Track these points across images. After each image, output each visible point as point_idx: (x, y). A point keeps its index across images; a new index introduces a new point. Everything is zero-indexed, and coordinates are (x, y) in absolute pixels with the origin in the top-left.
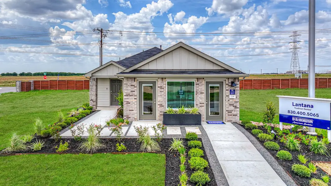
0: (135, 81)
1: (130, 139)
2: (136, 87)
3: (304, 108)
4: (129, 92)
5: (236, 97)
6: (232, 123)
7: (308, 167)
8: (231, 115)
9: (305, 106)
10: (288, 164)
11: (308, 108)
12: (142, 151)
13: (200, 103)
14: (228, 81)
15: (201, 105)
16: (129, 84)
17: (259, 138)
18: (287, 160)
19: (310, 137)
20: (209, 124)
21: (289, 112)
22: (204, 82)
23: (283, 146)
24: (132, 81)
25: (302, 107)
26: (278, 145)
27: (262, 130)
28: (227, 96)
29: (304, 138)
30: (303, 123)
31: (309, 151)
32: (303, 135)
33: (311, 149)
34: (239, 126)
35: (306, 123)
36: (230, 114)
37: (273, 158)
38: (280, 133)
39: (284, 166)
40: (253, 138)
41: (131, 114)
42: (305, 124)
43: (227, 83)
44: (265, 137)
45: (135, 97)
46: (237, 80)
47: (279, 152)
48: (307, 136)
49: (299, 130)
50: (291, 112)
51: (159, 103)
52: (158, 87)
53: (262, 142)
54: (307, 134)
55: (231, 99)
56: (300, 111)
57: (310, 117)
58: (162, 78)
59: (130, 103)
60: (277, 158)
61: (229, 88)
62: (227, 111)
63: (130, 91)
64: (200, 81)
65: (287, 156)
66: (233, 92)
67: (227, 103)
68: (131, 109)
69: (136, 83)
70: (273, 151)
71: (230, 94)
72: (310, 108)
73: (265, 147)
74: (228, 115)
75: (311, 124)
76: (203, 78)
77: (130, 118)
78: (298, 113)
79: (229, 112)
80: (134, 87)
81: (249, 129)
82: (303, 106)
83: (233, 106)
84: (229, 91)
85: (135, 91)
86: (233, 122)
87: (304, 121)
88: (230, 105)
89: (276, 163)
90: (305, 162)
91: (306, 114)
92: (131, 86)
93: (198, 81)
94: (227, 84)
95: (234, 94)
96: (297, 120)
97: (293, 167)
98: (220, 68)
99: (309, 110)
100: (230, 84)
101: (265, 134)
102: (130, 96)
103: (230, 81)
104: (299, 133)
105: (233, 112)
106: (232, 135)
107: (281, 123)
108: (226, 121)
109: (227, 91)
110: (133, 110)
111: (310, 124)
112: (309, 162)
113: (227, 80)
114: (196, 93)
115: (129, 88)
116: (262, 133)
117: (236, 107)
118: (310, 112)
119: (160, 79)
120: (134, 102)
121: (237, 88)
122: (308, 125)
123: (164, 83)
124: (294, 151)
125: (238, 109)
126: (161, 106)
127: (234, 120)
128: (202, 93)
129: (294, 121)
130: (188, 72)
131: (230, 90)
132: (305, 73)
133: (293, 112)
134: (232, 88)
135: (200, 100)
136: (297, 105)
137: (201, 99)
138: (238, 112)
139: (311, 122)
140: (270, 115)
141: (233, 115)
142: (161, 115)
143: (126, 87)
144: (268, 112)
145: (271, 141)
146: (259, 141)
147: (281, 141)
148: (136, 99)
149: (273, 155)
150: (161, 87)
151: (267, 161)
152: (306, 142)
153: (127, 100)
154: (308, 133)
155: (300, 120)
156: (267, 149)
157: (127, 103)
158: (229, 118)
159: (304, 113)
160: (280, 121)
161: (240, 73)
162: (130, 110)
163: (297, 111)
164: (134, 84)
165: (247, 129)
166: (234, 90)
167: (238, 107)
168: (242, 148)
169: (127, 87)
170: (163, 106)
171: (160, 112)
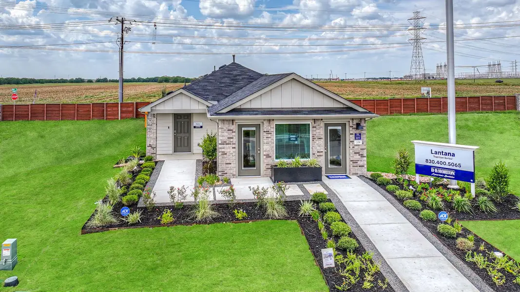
0: (233, 124)
1: (243, 203)
2: (235, 132)
3: (444, 156)
4: (225, 139)
5: (363, 143)
6: (358, 177)
7: (453, 226)
8: (357, 166)
9: (446, 154)
10: (433, 225)
11: (449, 157)
12: (268, 218)
13: (318, 152)
14: (353, 123)
15: (319, 154)
16: (225, 129)
17: (396, 196)
18: (430, 221)
19: (453, 192)
20: (330, 178)
21: (427, 160)
22: (322, 125)
23: (425, 205)
24: (229, 124)
25: (442, 156)
26: (419, 204)
27: (397, 185)
28: (351, 142)
29: (446, 194)
30: (444, 174)
31: (452, 209)
32: (445, 190)
33: (454, 207)
34: (368, 180)
35: (448, 175)
36: (355, 165)
37: (416, 219)
38: (419, 189)
39: (429, 227)
40: (390, 197)
41: (228, 169)
42: (446, 176)
43: (351, 125)
44: (404, 194)
45: (234, 146)
46: (363, 121)
47: (422, 212)
48: (449, 190)
49: (438, 183)
50: (429, 161)
51: (265, 153)
52: (264, 132)
53: (401, 200)
54: (448, 189)
55: (356, 145)
56: (440, 160)
57: (451, 167)
58: (269, 120)
59: (226, 154)
60: (421, 219)
61: (354, 131)
62: (351, 161)
63: (227, 137)
64: (318, 123)
65: (432, 217)
66: (358, 137)
67: (351, 151)
68: (228, 162)
69: (234, 127)
70: (415, 211)
71: (356, 139)
72: (451, 157)
73: (405, 206)
74: (353, 166)
75: (453, 176)
76: (322, 119)
77: (226, 173)
78: (438, 162)
79: (355, 162)
80: (233, 132)
81: (383, 185)
82: (444, 154)
83: (359, 155)
84: (354, 135)
85: (233, 138)
86: (359, 175)
87: (445, 172)
88: (355, 153)
89: (420, 225)
90: (449, 222)
91: (447, 164)
92: (228, 130)
93: (315, 123)
94: (351, 127)
95: (360, 139)
96: (436, 171)
97: (438, 227)
98: (342, 106)
99: (450, 159)
100: (355, 126)
101: (403, 191)
102: (226, 144)
103: (355, 122)
104: (440, 187)
105: (359, 162)
106: (365, 193)
107: (417, 175)
108: (351, 174)
109: (351, 136)
110: (230, 164)
111: (451, 176)
112: (453, 221)
113: (351, 121)
114: (313, 139)
115: (226, 134)
116: (400, 190)
117: (362, 156)
118: (451, 161)
119: (266, 121)
120: (232, 152)
121: (363, 132)
122: (450, 177)
123: (272, 126)
124: (438, 210)
125: (365, 159)
126: (268, 156)
127: (360, 173)
128: (320, 139)
129: (433, 173)
130: (302, 111)
131: (356, 134)
132: (433, 78)
133: (431, 161)
134: (358, 132)
135: (318, 148)
136: (436, 153)
137: (319, 146)
138: (366, 163)
139: (453, 173)
140: (403, 165)
141: (359, 166)
142: (267, 169)
143: (222, 132)
144: (401, 161)
145: (411, 199)
146: (397, 199)
147: (421, 198)
148: (235, 148)
149: (416, 216)
150: (268, 132)
151: (411, 222)
152: (449, 198)
153: (223, 150)
154: (449, 186)
155: (440, 171)
156: (408, 208)
157: (223, 154)
158: (353, 170)
159: (444, 163)
160: (416, 173)
161: (367, 112)
162: (226, 164)
163: (436, 160)
164: (232, 129)
165: (379, 185)
166: (360, 134)
167: (365, 155)
168: (380, 209)
169: (224, 132)
170: (271, 157)
171: (267, 165)
